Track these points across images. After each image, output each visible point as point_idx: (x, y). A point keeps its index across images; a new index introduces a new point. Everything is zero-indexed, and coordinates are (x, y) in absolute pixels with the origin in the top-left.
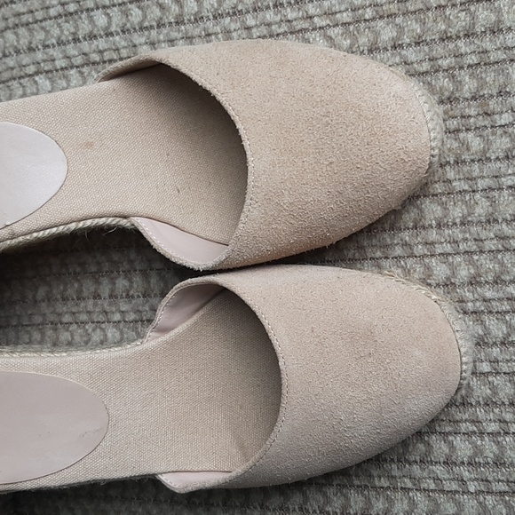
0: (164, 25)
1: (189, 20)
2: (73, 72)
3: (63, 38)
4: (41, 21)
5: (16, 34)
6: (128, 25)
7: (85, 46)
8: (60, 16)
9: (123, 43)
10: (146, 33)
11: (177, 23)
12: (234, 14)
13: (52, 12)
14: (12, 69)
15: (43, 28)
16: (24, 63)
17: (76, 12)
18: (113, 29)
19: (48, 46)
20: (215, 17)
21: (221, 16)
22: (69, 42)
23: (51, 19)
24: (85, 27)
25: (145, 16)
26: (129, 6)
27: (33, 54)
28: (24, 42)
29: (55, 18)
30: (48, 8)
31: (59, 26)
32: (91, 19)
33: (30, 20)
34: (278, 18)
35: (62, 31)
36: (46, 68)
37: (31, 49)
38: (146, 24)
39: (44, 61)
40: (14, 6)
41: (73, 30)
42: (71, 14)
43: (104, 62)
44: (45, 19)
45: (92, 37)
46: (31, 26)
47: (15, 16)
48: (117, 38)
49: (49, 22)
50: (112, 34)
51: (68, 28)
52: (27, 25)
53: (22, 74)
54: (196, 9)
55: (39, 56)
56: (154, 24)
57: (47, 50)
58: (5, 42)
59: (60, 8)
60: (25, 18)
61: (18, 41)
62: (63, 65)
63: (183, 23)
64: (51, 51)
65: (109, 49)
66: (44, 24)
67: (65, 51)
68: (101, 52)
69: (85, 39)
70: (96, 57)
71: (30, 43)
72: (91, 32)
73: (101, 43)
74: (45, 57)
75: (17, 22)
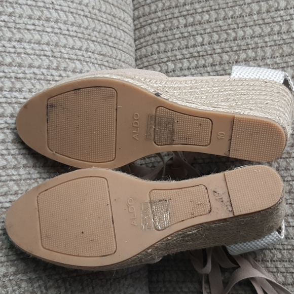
0: (228, 41)
1: (239, 39)
2: (185, 60)
3: (181, 47)
4: (171, 40)
5: (159, 46)
6: (212, 41)
7: (191, 50)
8: (180, 38)
9: (209, 48)
10: (220, 44)
11: (234, 40)
12: (260, 36)
13: (177, 36)
14: (155, 60)
15: (171, 43)
16: (162, 57)
17: (188, 36)
18: (205, 43)
19: (174, 50)
20: (251, 38)
21: (254, 37)
22: (183, 48)
23: (175, 39)
24: (192, 42)
25: (220, 37)
26: (213, 34)
27: (166, 54)
28: (162, 49)
29: (178, 39)
30: (174, 35)
31: (180, 42)
32: (194, 39)
33: (166, 40)
34: (279, 38)
35: (181, 44)
36: (172, 59)
37: (165, 51)
38: (220, 41)
39: (172, 56)
40: (158, 34)
41: (186, 44)
42: (185, 37)
43: (200, 56)
44: (173, 39)
45: (195, 46)
46: (166, 42)
47: (158, 38)
48: (206, 47)
49: (174, 41)
50: (204, 45)
51: (184, 43)
52: (164, 42)
53: (161, 62)
54: (243, 35)
55: (169, 54)
56: (224, 40)
57: (173, 52)
58: (153, 49)
59: (180, 35)
60: (163, 39)
61: (159, 48)
62: (181, 58)
63: (237, 40)
64: (175, 52)
65: (202, 51)
66: (172, 41)
67: (181, 52)
68: (199, 52)
69: (191, 47)
70: (196, 54)
71: (165, 49)
72: (194, 45)
73: (199, 49)
74: (172, 55)
75: (159, 40)
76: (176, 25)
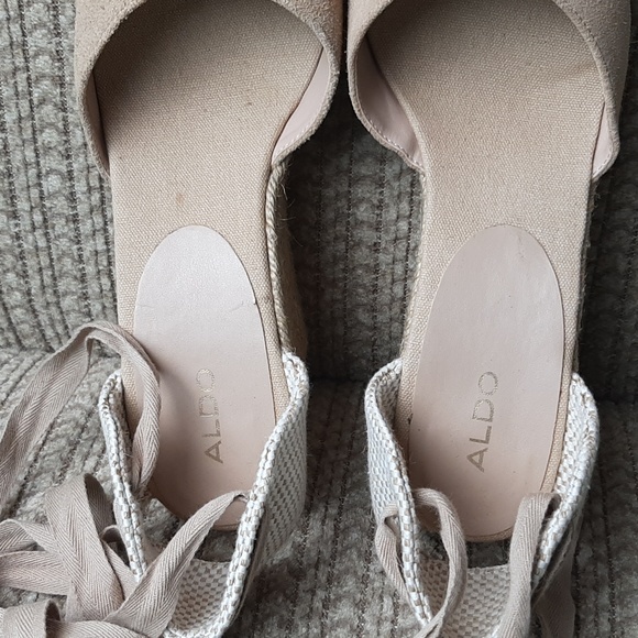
0: (63, 103)
1: (60, 69)
3: (72, 234)
4: (52, 260)
5: (65, 294)
6: (60, 148)
7: (82, 209)
8: (46, 234)
9: (81, 160)
10: (71, 128)
11: (62, 85)
12: (55, 8)
13: (42, 243)
14: (104, 307)
15: (59, 259)
16: (98, 290)
17: (43, 213)
18: (64, 169)
19: (80, 256)
20: (58, 35)
21: (57, 26)
22: (77, 229)
23: (49, 248)
24: (61, 204)
25: (52, 125)
26: (39, 143)
27: (88, 277)
28: (74, 286)
29: (48, 241)
30: (37, 248)
31: (58, 237)
32: (51, 196)
33: (50, 273)
35: (64, 235)
36: (105, 263)
37: (83, 279)
38: (60, 125)
39: (97, 263)
40: (33, 291)
41: (63, 221)
42: (45, 220)
43: (101, 187)
44: (50, 255)
45: (72, 198)
46: (57, 274)
47: (44, 293)
48: (75, 166)
49: (53, 250)
50: (70, 172)
51: (60, 226)
52: (55, 279)
53: (110, 295)
54: (47, 58)
55: (90, 269)
56: (61, 114)
57: (84, 258)
58: (74, 310)
59: (39, 233)
60: (48, 281)
61: (73, 293)
62: (103, 240)
63: (62, 78)
64: (86, 254)
65: (87, 179)
66: (54, 257)
67: (87, 236)
68: (90, 189)
69: (74, 208)
70: (96, 197)
71: (75, 278)
72: (67, 199)
73: (80, 187)
74: (92, 262)
75: (51, 291)
76: (9, 242)
